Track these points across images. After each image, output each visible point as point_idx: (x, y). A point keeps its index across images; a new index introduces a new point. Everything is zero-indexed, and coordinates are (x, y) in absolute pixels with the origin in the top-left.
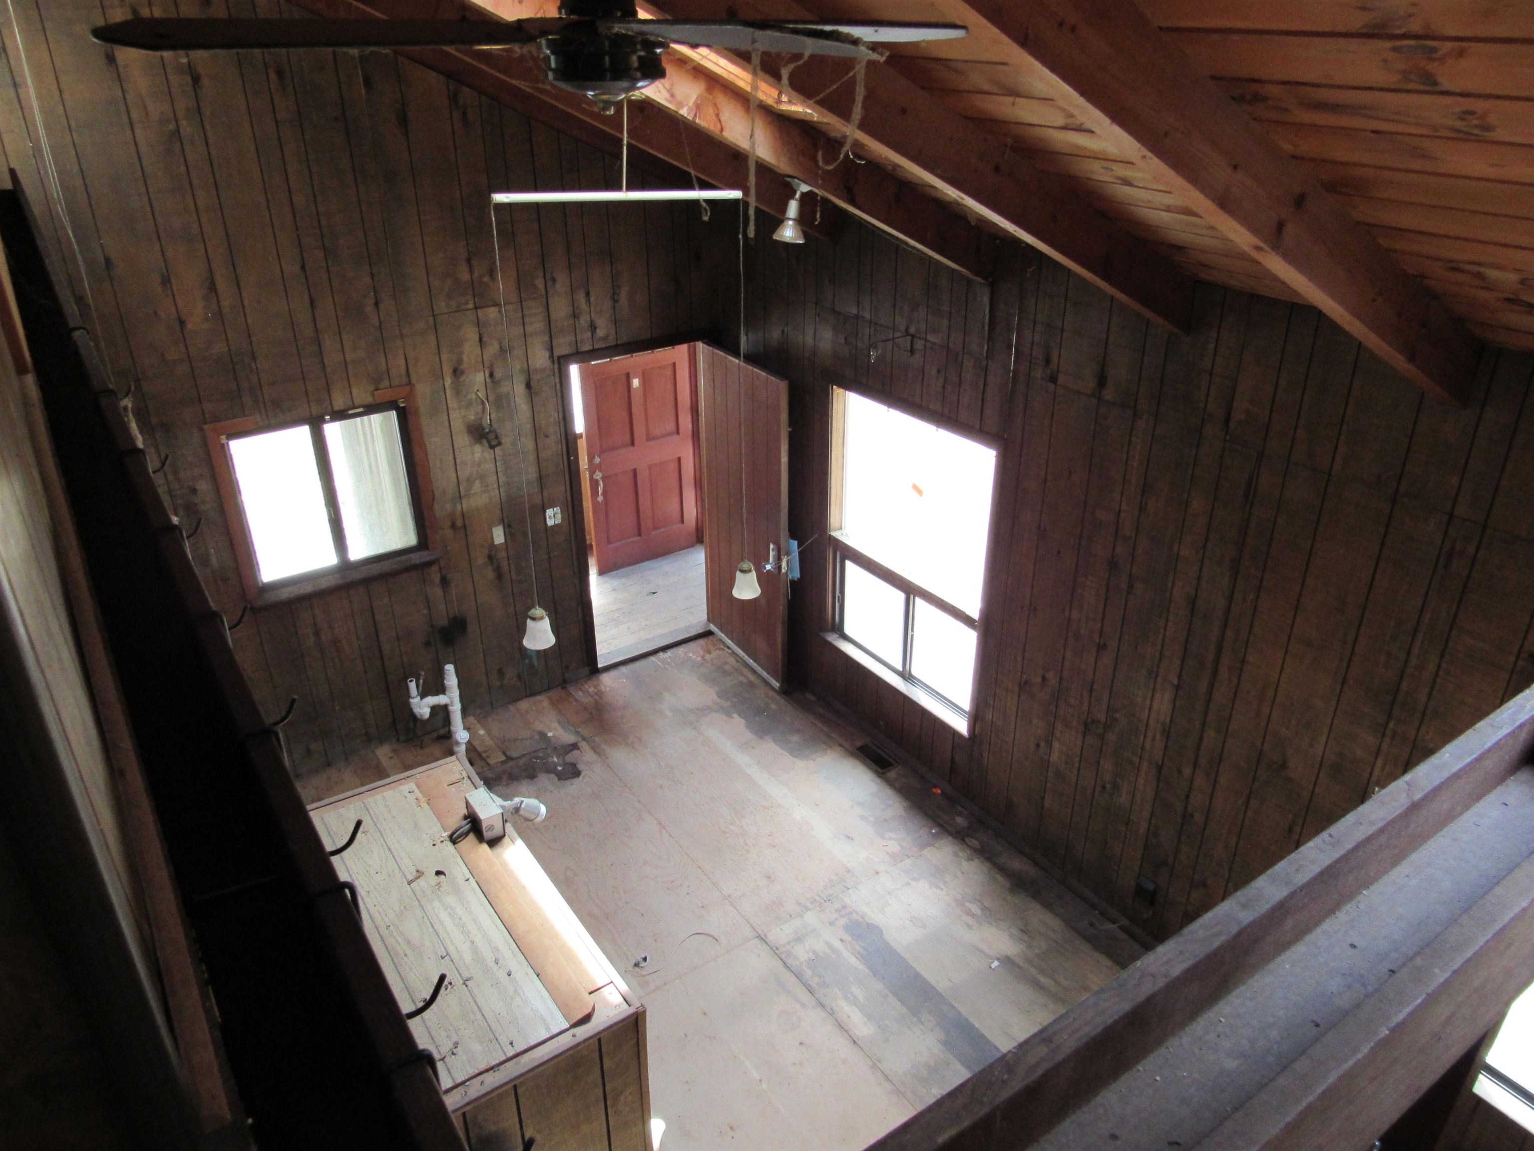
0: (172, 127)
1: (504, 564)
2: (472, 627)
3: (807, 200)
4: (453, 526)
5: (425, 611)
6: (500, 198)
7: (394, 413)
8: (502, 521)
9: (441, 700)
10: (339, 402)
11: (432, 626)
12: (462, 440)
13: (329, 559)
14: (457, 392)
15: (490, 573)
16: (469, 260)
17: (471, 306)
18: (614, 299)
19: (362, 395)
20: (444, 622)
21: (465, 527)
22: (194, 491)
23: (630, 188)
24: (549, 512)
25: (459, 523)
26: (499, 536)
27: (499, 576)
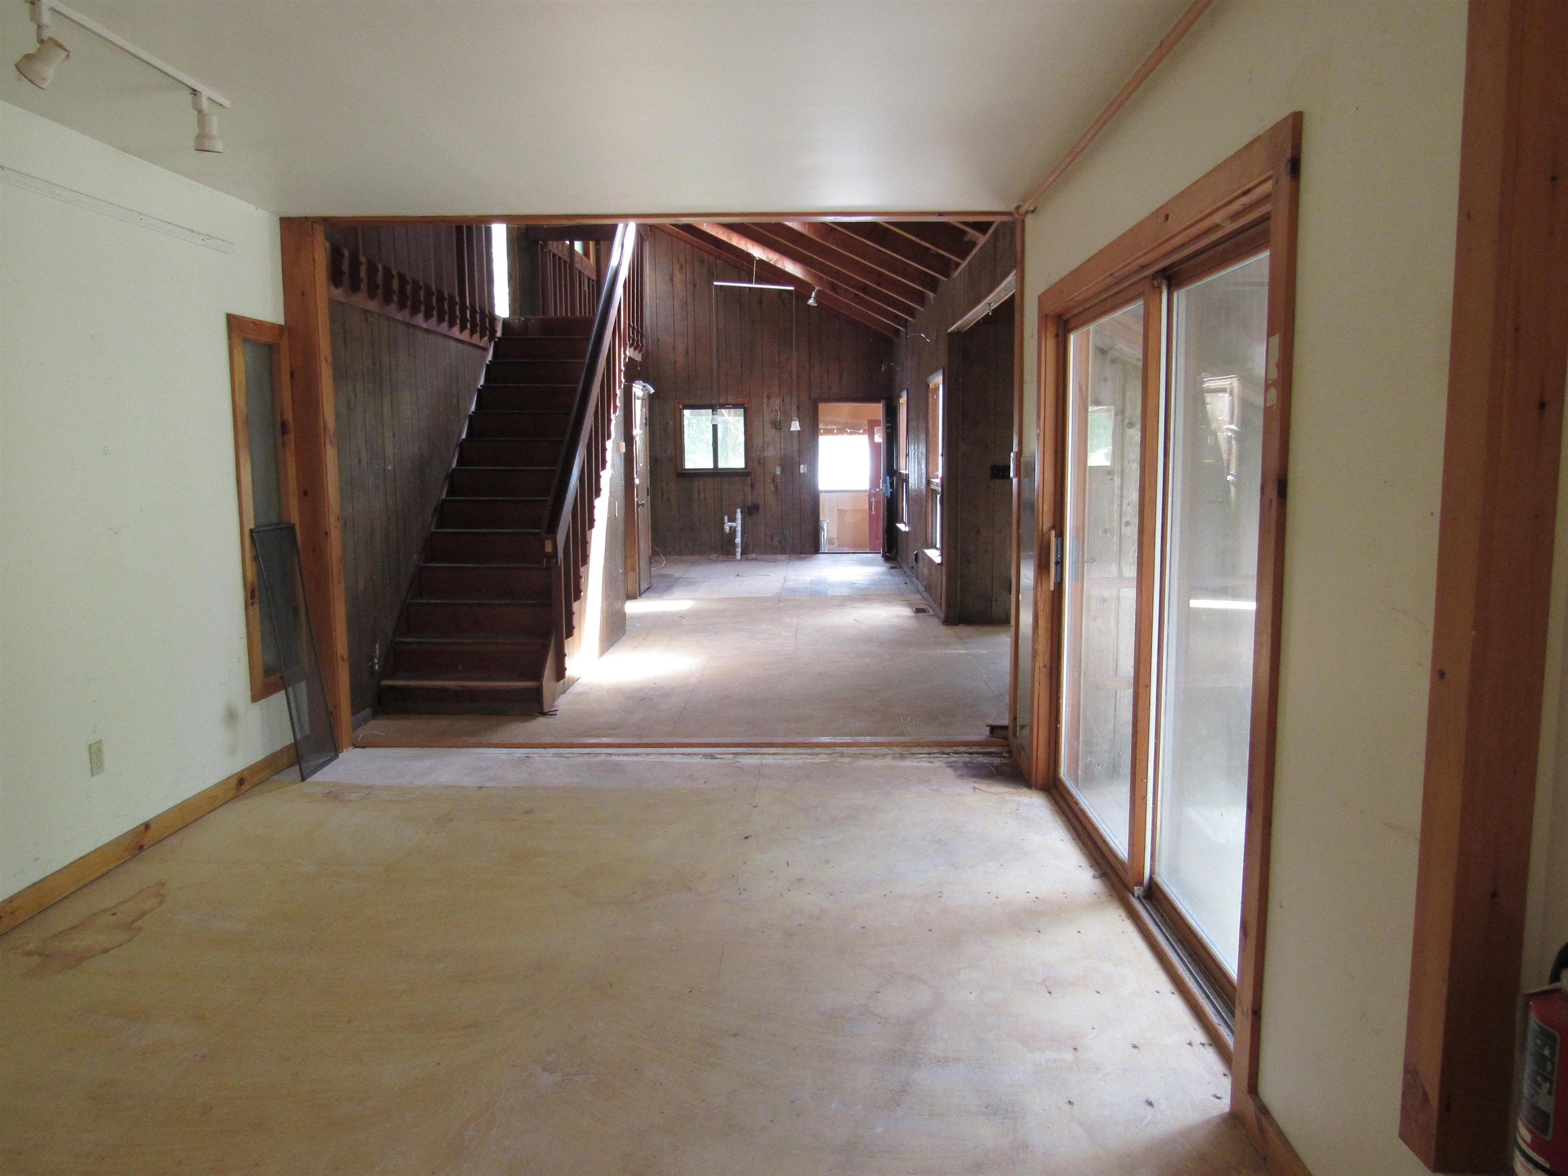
0: (685, 300)
1: (779, 485)
2: (761, 510)
3: (819, 294)
4: (759, 462)
5: (742, 497)
6: (716, 283)
7: (743, 410)
8: (780, 465)
9: (734, 524)
10: (722, 401)
11: (745, 505)
12: (767, 426)
13: (710, 465)
14: (768, 405)
15: (773, 488)
16: (779, 354)
17: (778, 372)
18: (841, 378)
19: (732, 399)
20: (749, 504)
21: (764, 463)
22: (668, 423)
23: (756, 283)
24: (802, 466)
25: (762, 461)
26: (778, 471)
27: (776, 490)
